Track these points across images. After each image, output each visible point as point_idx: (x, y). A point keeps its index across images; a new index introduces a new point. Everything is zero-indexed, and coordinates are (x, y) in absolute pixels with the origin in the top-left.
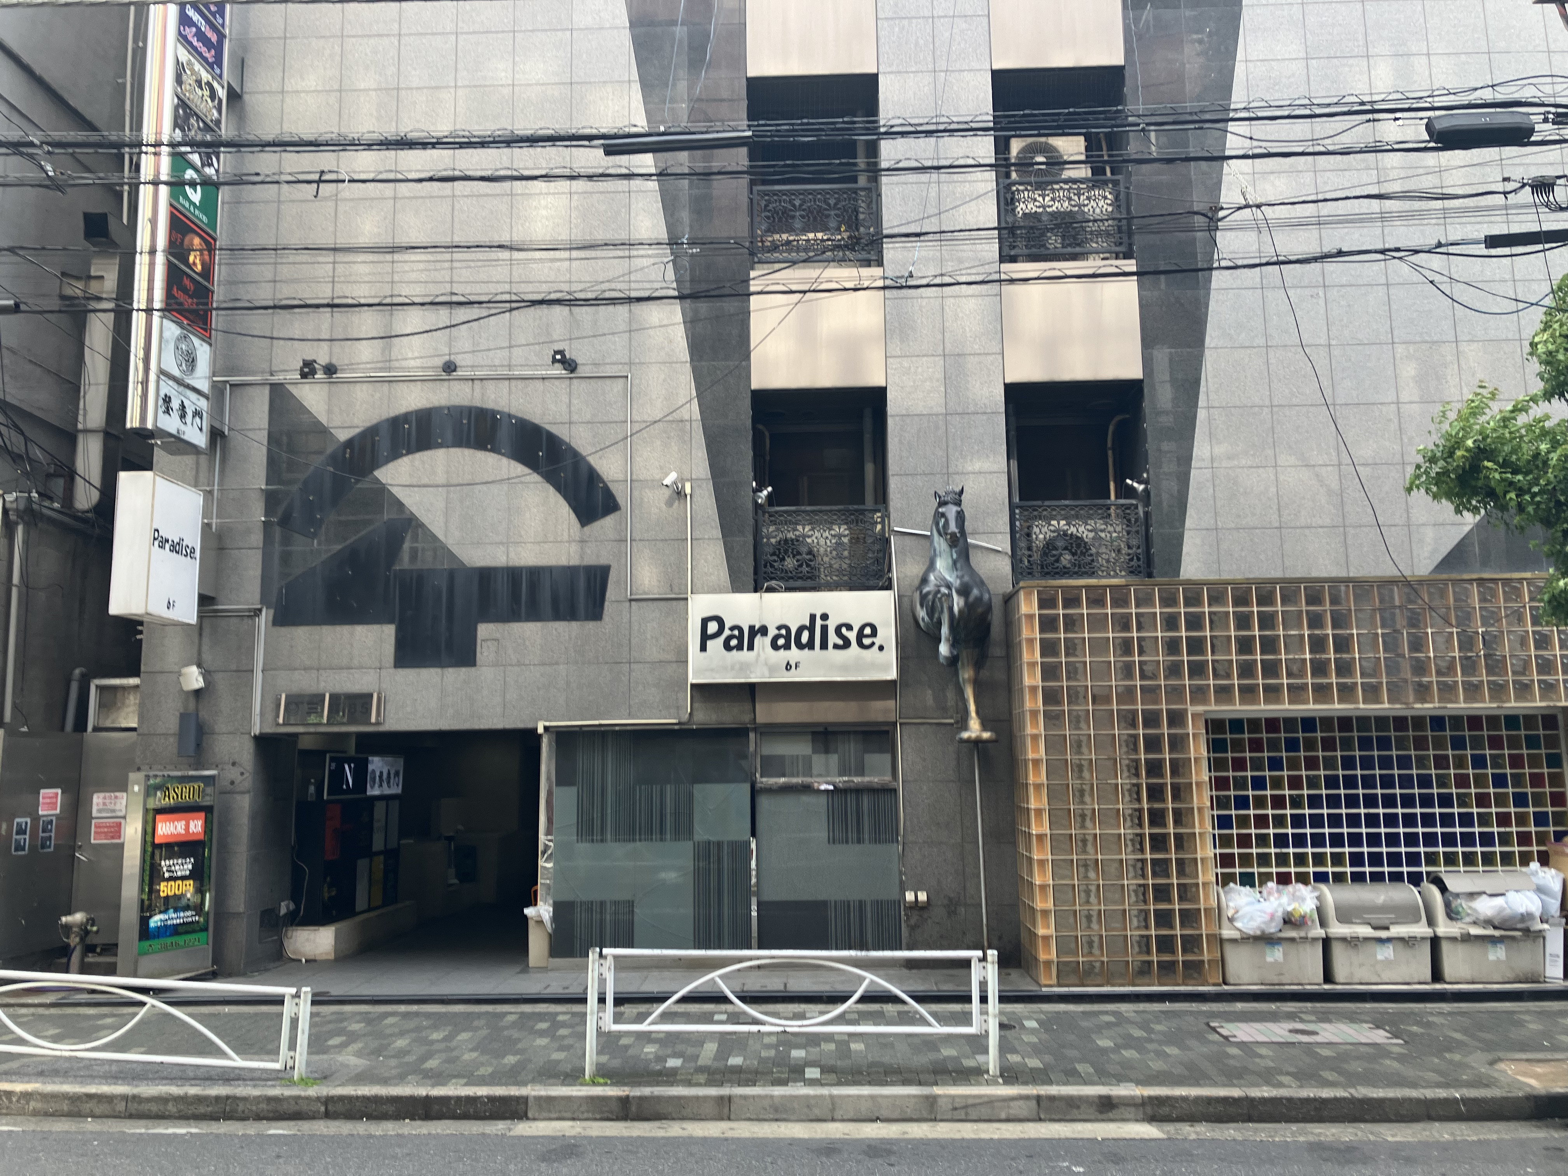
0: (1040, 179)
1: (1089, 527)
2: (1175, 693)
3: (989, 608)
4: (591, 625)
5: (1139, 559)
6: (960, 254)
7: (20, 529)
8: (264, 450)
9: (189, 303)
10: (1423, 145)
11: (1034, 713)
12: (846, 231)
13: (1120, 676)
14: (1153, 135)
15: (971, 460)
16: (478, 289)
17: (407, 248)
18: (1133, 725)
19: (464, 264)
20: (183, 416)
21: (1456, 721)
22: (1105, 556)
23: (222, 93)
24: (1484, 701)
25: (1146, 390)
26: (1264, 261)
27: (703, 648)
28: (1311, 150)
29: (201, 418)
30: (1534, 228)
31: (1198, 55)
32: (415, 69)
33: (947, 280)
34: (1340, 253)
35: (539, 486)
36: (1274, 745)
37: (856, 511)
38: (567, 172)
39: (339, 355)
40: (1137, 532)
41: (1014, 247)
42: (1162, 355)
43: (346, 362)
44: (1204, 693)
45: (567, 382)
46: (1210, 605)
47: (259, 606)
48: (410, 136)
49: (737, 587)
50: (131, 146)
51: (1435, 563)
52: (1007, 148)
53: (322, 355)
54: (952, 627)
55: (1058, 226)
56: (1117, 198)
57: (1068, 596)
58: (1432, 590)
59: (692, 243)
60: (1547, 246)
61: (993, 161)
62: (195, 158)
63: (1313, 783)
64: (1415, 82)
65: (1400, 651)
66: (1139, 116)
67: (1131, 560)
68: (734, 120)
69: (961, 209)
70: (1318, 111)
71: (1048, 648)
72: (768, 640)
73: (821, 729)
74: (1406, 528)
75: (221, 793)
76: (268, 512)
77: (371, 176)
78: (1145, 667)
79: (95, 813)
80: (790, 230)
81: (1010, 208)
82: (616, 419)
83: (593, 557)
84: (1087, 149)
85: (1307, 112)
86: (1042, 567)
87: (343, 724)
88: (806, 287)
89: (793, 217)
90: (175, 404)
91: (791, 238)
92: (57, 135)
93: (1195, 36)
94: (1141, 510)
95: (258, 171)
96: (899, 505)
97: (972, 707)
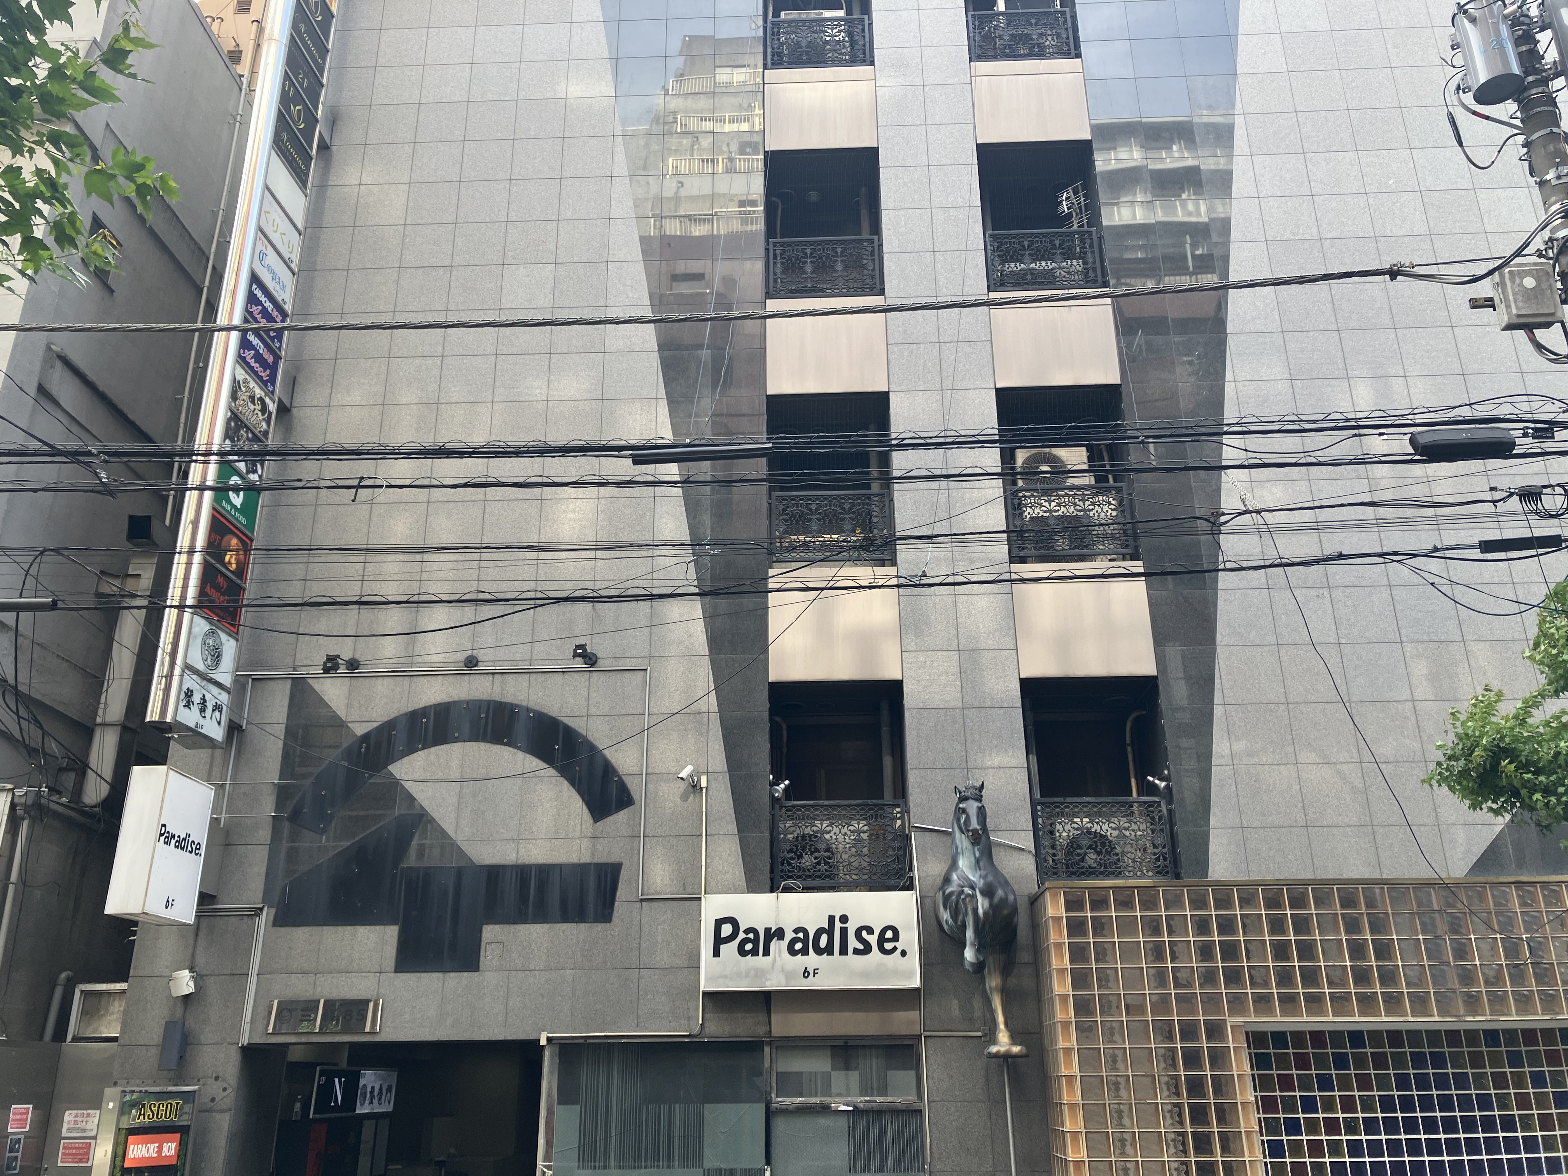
0: (1047, 487)
1: (1113, 826)
2: (1212, 1002)
3: (1015, 911)
4: (600, 927)
5: (1165, 859)
6: (973, 555)
7: (25, 824)
8: (280, 744)
9: (220, 599)
10: (1409, 458)
11: (1066, 1024)
12: (860, 533)
13: (1153, 984)
14: (1151, 446)
15: (990, 755)
16: (504, 587)
17: (438, 549)
18: (1170, 1038)
19: (491, 564)
20: (203, 710)
21: (1511, 1035)
22: (1130, 856)
23: (272, 407)
24: (1537, 1014)
25: (1161, 687)
26: (1268, 563)
27: (716, 953)
28: (1303, 461)
29: (221, 712)
30: (1526, 534)
31: (1189, 375)
32: (455, 386)
33: (960, 579)
34: (1341, 556)
35: (553, 780)
36: (1321, 1061)
37: (876, 805)
38: (596, 479)
39: (363, 651)
40: (1162, 830)
41: (1023, 549)
42: (1174, 652)
43: (370, 657)
44: (1242, 1003)
45: (587, 675)
46: (1241, 908)
47: (261, 906)
48: (448, 446)
49: (753, 887)
50: (181, 455)
51: (1471, 865)
52: (1013, 457)
53: (345, 650)
54: (977, 931)
55: (1065, 530)
56: (1120, 503)
57: (1094, 898)
58: (1470, 893)
59: (714, 544)
60: (1540, 551)
61: (999, 470)
62: (242, 466)
63: (1367, 1104)
64: (1395, 401)
65: (1444, 959)
66: (1137, 430)
67: (1158, 859)
68: (754, 433)
69: (971, 514)
70: (1307, 426)
71: (1078, 953)
72: (784, 944)
73: (841, 1043)
74: (1436, 828)
75: (200, 1111)
76: (279, 807)
77: (408, 482)
78: (1178, 975)
79: (64, 1133)
80: (806, 532)
81: (1017, 512)
82: (634, 712)
83: (606, 853)
84: (1090, 458)
85: (1296, 427)
86: (1067, 867)
87: (337, 1033)
88: (823, 585)
89: (810, 520)
90: (197, 698)
91: (808, 539)
92: (114, 446)
93: (1185, 359)
94: (1164, 808)
95: (300, 478)
96: (919, 800)
97: (1001, 1019)
